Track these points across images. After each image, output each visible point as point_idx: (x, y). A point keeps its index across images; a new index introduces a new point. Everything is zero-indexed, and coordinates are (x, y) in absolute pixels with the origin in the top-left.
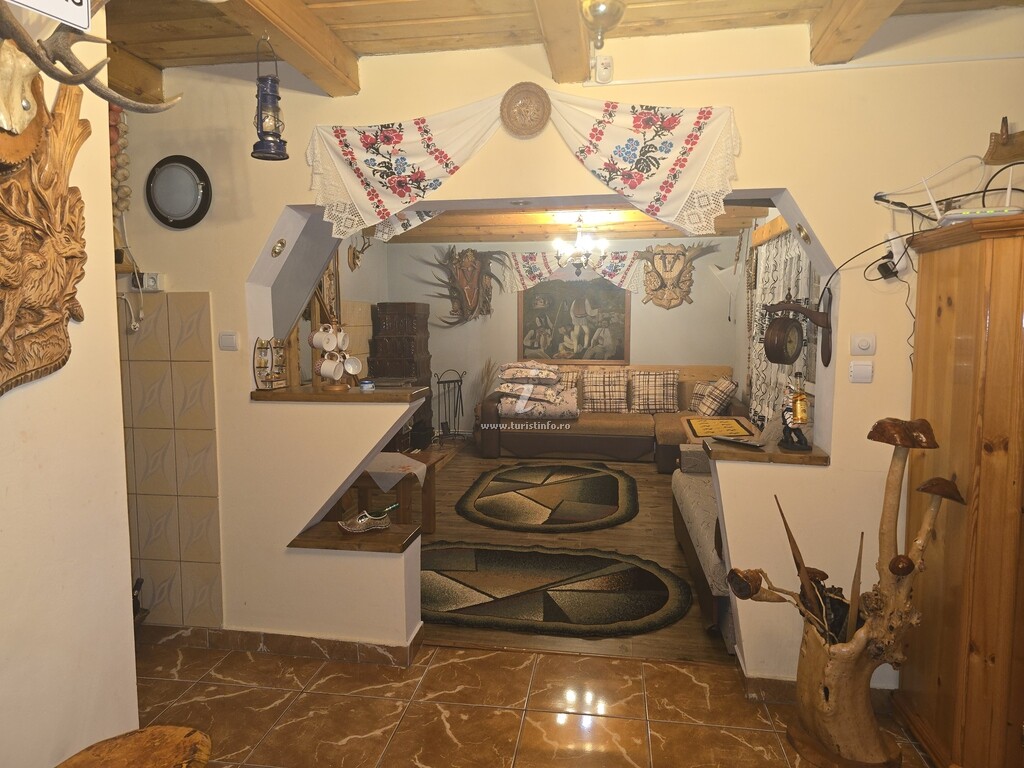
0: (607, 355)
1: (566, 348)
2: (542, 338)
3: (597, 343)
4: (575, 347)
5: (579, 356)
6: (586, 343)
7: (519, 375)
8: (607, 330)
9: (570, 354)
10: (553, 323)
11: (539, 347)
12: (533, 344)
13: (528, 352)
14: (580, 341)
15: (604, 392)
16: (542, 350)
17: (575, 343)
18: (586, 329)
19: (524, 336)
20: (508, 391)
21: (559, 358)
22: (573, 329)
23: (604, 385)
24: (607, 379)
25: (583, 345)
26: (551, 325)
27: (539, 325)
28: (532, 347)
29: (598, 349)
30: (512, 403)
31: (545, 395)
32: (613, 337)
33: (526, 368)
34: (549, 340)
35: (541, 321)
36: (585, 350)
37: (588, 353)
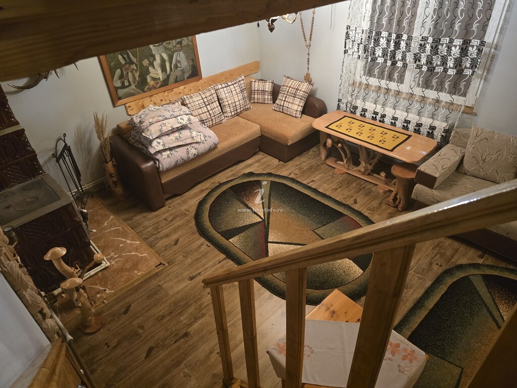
0: (186, 75)
1: (154, 79)
2: (130, 75)
3: (176, 67)
4: (161, 76)
5: (165, 83)
6: (168, 69)
7: (165, 129)
8: (181, 53)
9: (158, 83)
10: (136, 58)
11: (130, 85)
12: (123, 83)
13: (121, 92)
14: (163, 69)
15: (208, 111)
16: (133, 86)
17: (160, 71)
18: (165, 56)
19: (113, 78)
20: (161, 148)
21: (150, 89)
22: (155, 59)
23: (206, 106)
24: (205, 100)
25: (166, 72)
26: (134, 60)
27: (123, 62)
28: (123, 87)
29: (178, 73)
30: (168, 156)
31: (193, 138)
32: (187, 58)
33: (166, 119)
34: (137, 75)
35: (124, 58)
36: (169, 76)
37: (172, 79)
